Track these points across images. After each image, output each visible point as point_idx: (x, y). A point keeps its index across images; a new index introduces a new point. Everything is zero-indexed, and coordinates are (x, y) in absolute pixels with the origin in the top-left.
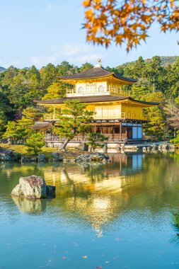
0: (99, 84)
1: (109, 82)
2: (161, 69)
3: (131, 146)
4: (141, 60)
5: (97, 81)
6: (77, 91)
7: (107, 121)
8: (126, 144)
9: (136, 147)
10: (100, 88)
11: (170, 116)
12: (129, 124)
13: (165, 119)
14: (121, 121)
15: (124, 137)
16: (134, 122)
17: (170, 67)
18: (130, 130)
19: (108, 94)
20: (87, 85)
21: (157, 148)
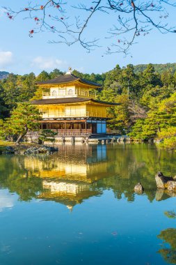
0: (68, 88)
1: (77, 86)
2: (134, 75)
3: (93, 140)
4: (118, 67)
5: (67, 86)
6: (51, 94)
7: (75, 119)
8: (90, 137)
9: (97, 140)
10: (70, 92)
11: (133, 114)
12: (93, 121)
13: (129, 116)
14: (85, 118)
15: (89, 132)
16: (98, 119)
17: (142, 74)
18: (94, 126)
19: (75, 96)
20: (59, 89)
21: (115, 141)
